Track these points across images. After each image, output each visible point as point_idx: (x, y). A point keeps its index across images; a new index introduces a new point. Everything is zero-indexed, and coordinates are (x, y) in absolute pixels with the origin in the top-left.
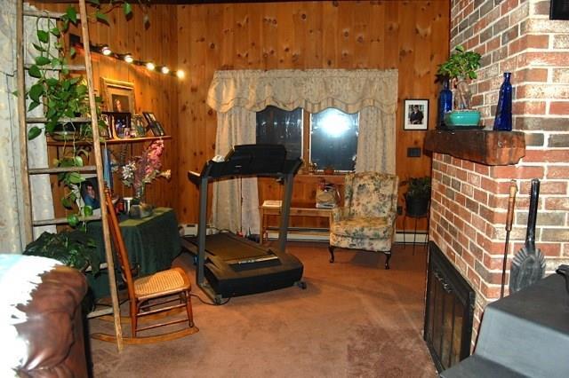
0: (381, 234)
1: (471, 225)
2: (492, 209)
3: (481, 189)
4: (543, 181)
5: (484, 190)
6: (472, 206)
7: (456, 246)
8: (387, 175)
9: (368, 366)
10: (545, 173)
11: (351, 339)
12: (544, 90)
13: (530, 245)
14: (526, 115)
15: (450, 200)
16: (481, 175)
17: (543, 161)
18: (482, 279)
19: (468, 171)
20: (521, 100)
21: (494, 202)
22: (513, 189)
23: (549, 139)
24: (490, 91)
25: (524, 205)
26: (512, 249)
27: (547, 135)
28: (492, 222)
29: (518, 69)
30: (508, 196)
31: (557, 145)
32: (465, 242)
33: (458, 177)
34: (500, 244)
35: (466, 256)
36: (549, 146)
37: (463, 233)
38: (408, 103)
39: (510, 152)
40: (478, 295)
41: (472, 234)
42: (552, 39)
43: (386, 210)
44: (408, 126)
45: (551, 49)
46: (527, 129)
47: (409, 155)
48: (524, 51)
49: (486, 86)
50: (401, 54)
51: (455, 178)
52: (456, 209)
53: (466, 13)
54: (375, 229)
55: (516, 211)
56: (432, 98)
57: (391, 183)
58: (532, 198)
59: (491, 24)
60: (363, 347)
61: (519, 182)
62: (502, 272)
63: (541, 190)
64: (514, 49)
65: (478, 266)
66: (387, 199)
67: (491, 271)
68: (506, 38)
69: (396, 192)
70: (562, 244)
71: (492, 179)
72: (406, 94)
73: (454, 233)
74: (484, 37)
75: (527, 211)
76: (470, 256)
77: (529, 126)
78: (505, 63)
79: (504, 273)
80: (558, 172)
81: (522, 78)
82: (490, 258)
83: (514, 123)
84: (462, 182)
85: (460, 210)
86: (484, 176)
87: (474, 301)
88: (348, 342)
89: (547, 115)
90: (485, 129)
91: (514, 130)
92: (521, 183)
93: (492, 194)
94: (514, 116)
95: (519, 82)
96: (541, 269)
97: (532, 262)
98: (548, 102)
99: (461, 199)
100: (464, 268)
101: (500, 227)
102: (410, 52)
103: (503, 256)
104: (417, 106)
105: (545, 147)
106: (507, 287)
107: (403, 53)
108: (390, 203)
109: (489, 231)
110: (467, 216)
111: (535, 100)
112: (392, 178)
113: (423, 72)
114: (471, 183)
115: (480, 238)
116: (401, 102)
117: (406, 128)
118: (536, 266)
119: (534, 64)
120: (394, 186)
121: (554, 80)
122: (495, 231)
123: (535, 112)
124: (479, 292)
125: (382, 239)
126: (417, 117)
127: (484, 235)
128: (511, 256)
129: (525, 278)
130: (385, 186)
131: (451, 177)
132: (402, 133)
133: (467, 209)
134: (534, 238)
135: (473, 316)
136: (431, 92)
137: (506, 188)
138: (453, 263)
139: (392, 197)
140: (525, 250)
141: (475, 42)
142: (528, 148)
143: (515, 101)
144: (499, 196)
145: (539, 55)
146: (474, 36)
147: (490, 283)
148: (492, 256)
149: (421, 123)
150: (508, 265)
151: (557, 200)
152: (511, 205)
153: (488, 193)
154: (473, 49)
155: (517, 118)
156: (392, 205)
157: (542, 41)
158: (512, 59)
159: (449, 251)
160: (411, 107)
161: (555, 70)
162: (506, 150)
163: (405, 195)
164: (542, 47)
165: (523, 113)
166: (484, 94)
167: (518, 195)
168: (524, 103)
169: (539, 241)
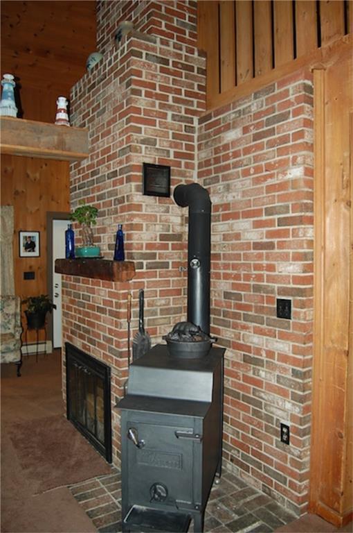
0: (12, 347)
1: (102, 324)
2: (118, 310)
3: (108, 298)
4: (145, 290)
5: (110, 299)
6: (102, 310)
7: (91, 341)
8: (9, 296)
9: (32, 447)
10: (146, 285)
11: (12, 433)
12: (142, 236)
13: (142, 330)
14: (134, 251)
15: (82, 309)
16: (107, 290)
17: (144, 278)
18: (114, 357)
19: (96, 287)
20: (129, 242)
21: (119, 306)
22: (129, 297)
23: (146, 265)
24: (106, 234)
25: (136, 305)
26: (131, 334)
27: (145, 262)
28: (119, 318)
29: (126, 223)
30: (126, 301)
31: (151, 268)
32: (98, 336)
33: (87, 292)
34: (125, 332)
35: (100, 345)
36: (147, 269)
37: (96, 330)
38: (22, 234)
39: (127, 274)
40: (112, 369)
41: (104, 329)
42: (144, 207)
43: (11, 326)
44: (23, 253)
45: (144, 212)
46: (134, 259)
47: (25, 278)
48: (130, 213)
49: (104, 230)
50: (15, 194)
51: (86, 293)
52: (87, 314)
53: (84, 178)
54: (7, 344)
55: (132, 310)
56: (42, 230)
57: (13, 303)
58: (140, 301)
59: (106, 191)
60: (23, 436)
61: (132, 291)
62: (127, 349)
63: (145, 296)
64: (123, 209)
65: (111, 350)
66: (10, 317)
67: (121, 350)
68: (117, 202)
69: (18, 310)
70: (158, 327)
71: (116, 291)
72: (21, 227)
73: (87, 331)
74: (100, 198)
75: (138, 309)
76: (103, 345)
77: (135, 258)
78: (117, 218)
79: (129, 350)
80: (152, 284)
81: (129, 228)
82: (119, 342)
83: (126, 255)
84: (91, 295)
85: (91, 315)
86: (110, 290)
87: (110, 373)
88: (9, 436)
89: (144, 251)
90: (104, 259)
91: (126, 260)
92: (133, 292)
93: (117, 301)
94: (126, 251)
95: (127, 230)
96: (149, 343)
97: (144, 340)
98: (144, 243)
99: (92, 307)
100: (98, 354)
101: (124, 321)
102: (23, 192)
103: (127, 339)
104: (30, 237)
105: (144, 270)
106: (131, 358)
107: (17, 193)
108: (13, 320)
109: (117, 325)
110: (98, 318)
111: (137, 242)
112: (13, 299)
113: (34, 209)
114: (99, 295)
115: (110, 331)
116: (17, 233)
117: (22, 255)
118: (146, 342)
119: (136, 221)
120: (16, 305)
121: (147, 230)
122: (121, 324)
123: (138, 249)
124: (113, 366)
125: (12, 351)
126: (30, 246)
127: (114, 328)
128: (131, 339)
129: (141, 350)
130: (8, 306)
131: (81, 293)
132: (18, 259)
133: (99, 314)
134: (143, 326)
135: (110, 384)
136: (41, 226)
137: (125, 296)
138: (88, 353)
139: (15, 315)
140: (139, 333)
141: (92, 199)
142: (137, 271)
143: (125, 242)
144: (122, 301)
145: (138, 215)
146: (91, 195)
147: (121, 357)
148: (121, 340)
149: (34, 251)
150: (131, 345)
151: (153, 301)
152: (129, 306)
153: (114, 300)
154: (91, 204)
155: (128, 253)
156: (16, 321)
157: (139, 207)
158: (121, 216)
159: (84, 346)
160: (25, 238)
161: (147, 225)
162: (125, 272)
163: (26, 312)
164: (139, 211)
165: (131, 250)
166: (102, 235)
167: (132, 300)
168: (132, 244)
169: (146, 327)
